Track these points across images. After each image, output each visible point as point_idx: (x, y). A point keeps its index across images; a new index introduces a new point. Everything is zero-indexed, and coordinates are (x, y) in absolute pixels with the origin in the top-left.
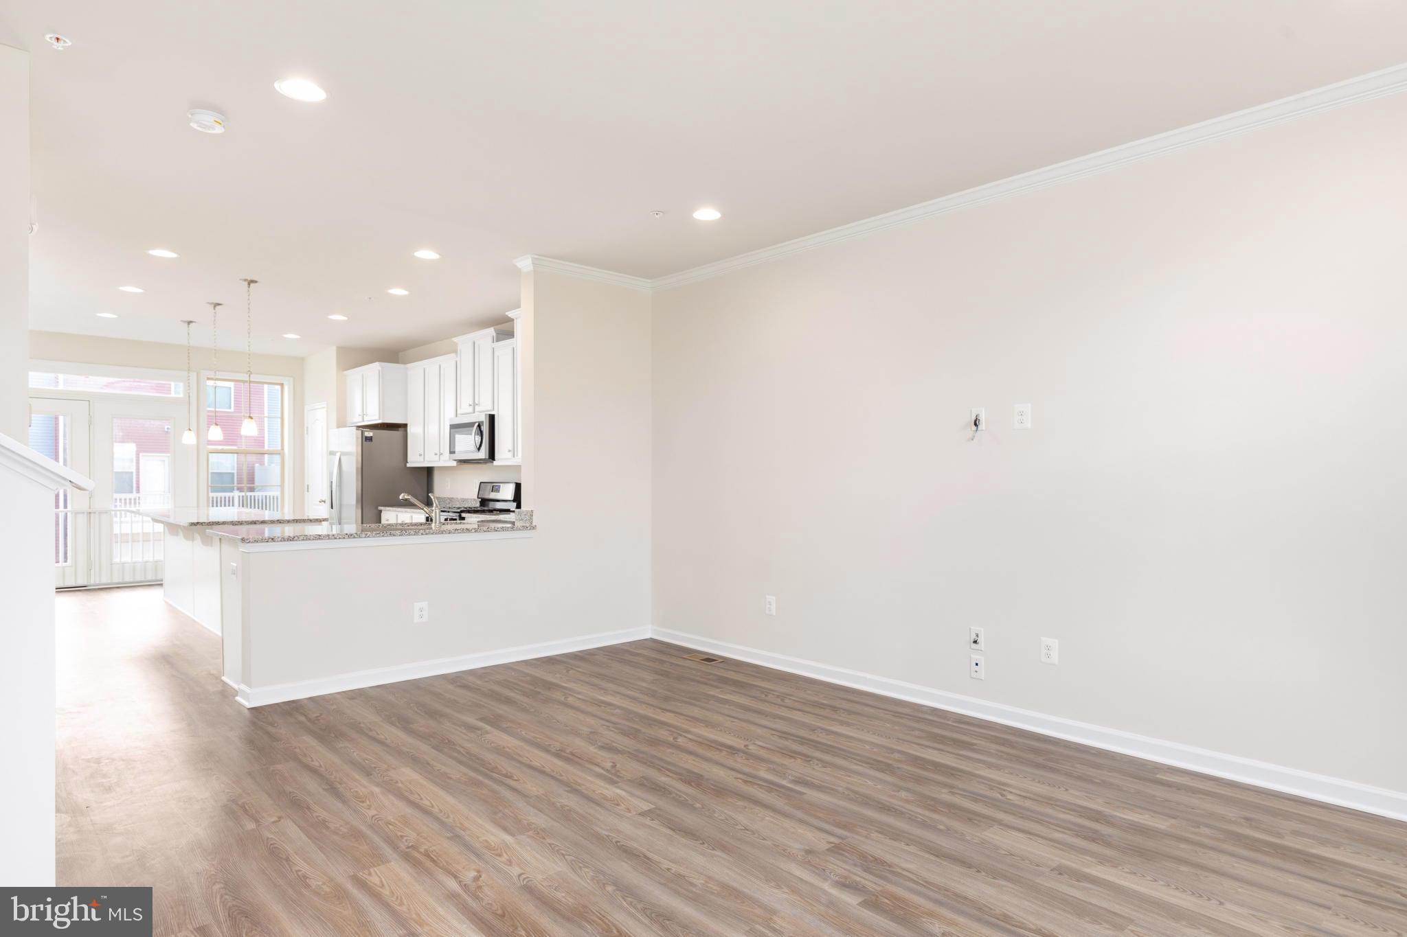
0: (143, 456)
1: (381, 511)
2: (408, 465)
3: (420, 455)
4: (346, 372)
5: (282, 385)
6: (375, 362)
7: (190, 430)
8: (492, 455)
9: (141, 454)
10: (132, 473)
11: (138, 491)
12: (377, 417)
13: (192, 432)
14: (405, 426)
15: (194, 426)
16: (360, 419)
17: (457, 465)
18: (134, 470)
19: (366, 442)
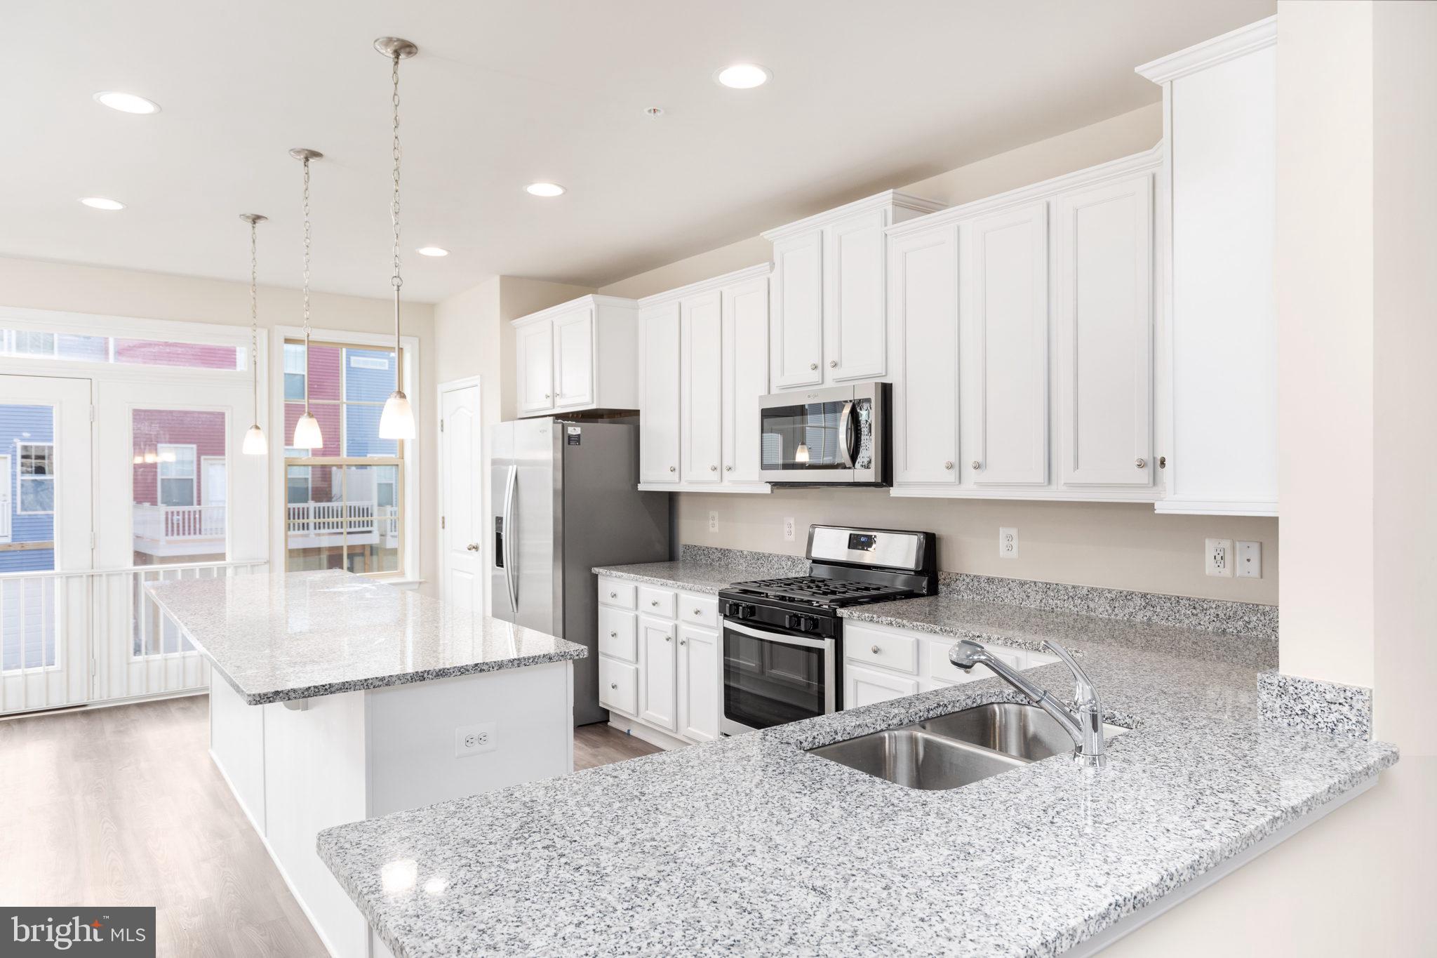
0: (205, 459)
1: (597, 577)
2: (641, 487)
3: (673, 470)
4: (518, 320)
6: (586, 295)
7: (257, 428)
8: (887, 477)
9: (203, 457)
10: (192, 480)
11: (199, 503)
12: (587, 398)
13: (261, 431)
14: (636, 414)
15: (263, 423)
16: (548, 403)
17: (772, 491)
18: (195, 477)
19: (569, 444)
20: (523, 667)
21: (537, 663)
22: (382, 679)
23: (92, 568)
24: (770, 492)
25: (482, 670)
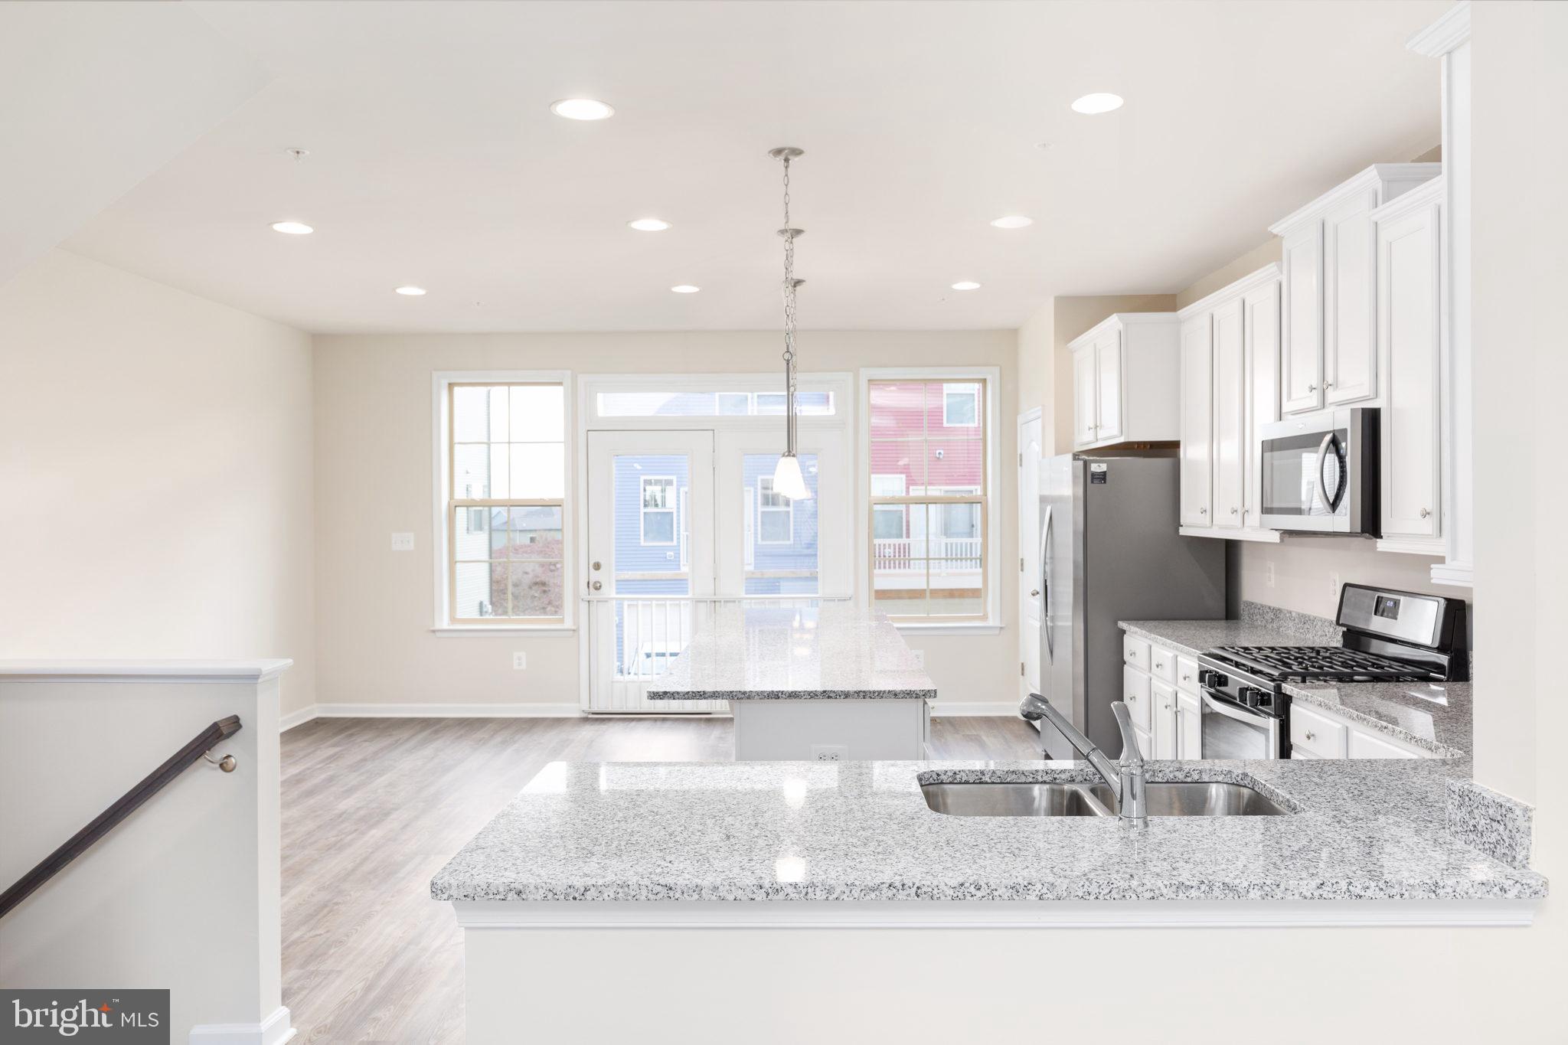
1: (1124, 632)
2: (1183, 532)
4: (1068, 345)
5: (984, 381)
6: (1113, 314)
8: (1371, 523)
12: (1115, 431)
14: (1176, 445)
15: (850, 462)
16: (1091, 437)
17: (1282, 540)
19: (1092, 482)
20: (868, 700)
21: (882, 697)
22: (744, 693)
23: (715, 594)
24: (1278, 541)
25: (829, 697)
